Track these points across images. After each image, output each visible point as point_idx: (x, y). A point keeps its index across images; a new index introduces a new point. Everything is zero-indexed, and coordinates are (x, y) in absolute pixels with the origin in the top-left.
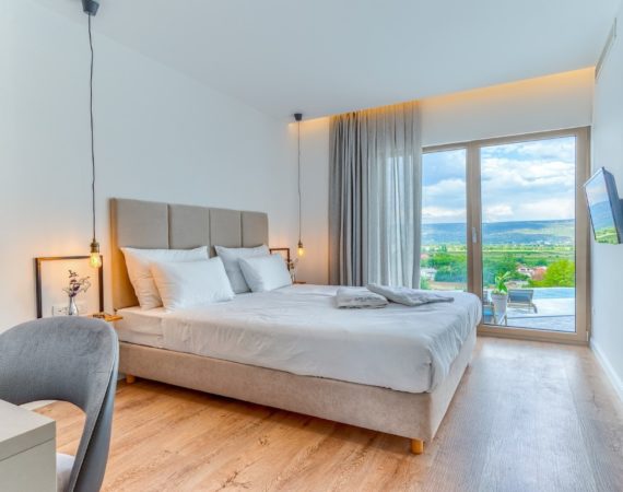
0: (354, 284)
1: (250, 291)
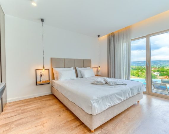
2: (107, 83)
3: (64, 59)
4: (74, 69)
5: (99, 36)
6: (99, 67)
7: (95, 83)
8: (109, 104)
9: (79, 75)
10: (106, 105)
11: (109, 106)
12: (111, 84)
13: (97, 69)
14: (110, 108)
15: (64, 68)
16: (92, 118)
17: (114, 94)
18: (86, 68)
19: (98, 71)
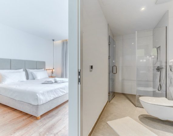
0: (65, 78)
1: (34, 79)
2: (56, 82)
3: (10, 60)
4: (23, 71)
5: (53, 40)
6: (54, 69)
7: (46, 83)
8: (54, 96)
9: (30, 77)
10: (51, 97)
11: (53, 97)
12: (59, 82)
13: (52, 70)
14: (55, 99)
15: (10, 70)
16: (38, 107)
17: (58, 89)
18: (39, 70)
19: (52, 73)
